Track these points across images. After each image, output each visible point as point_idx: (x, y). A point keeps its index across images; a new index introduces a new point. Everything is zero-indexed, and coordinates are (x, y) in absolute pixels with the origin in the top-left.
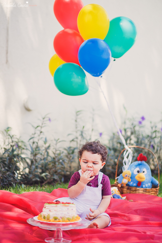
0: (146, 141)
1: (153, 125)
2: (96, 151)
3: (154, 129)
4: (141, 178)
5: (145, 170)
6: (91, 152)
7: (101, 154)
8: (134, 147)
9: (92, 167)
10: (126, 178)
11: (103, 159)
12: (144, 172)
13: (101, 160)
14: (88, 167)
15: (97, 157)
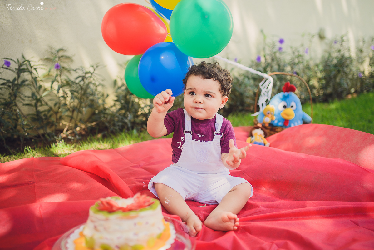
0: (288, 68)
1: (294, 49)
2: (209, 74)
3: (296, 54)
4: (288, 115)
5: (293, 104)
6: (201, 76)
7: (220, 81)
8: (276, 75)
9: (202, 102)
10: (268, 116)
11: (223, 90)
12: (292, 107)
13: (220, 91)
14: (196, 102)
15: (212, 85)
